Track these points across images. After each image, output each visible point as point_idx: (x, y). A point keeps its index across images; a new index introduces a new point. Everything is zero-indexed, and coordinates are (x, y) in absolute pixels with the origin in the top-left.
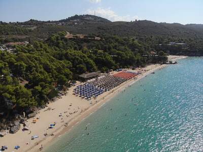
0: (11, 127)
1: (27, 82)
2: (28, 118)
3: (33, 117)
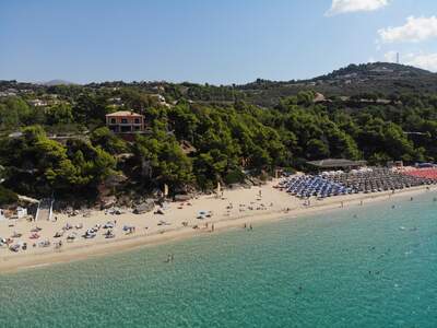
0: (138, 204)
1: (194, 150)
2: (174, 200)
3: (182, 200)
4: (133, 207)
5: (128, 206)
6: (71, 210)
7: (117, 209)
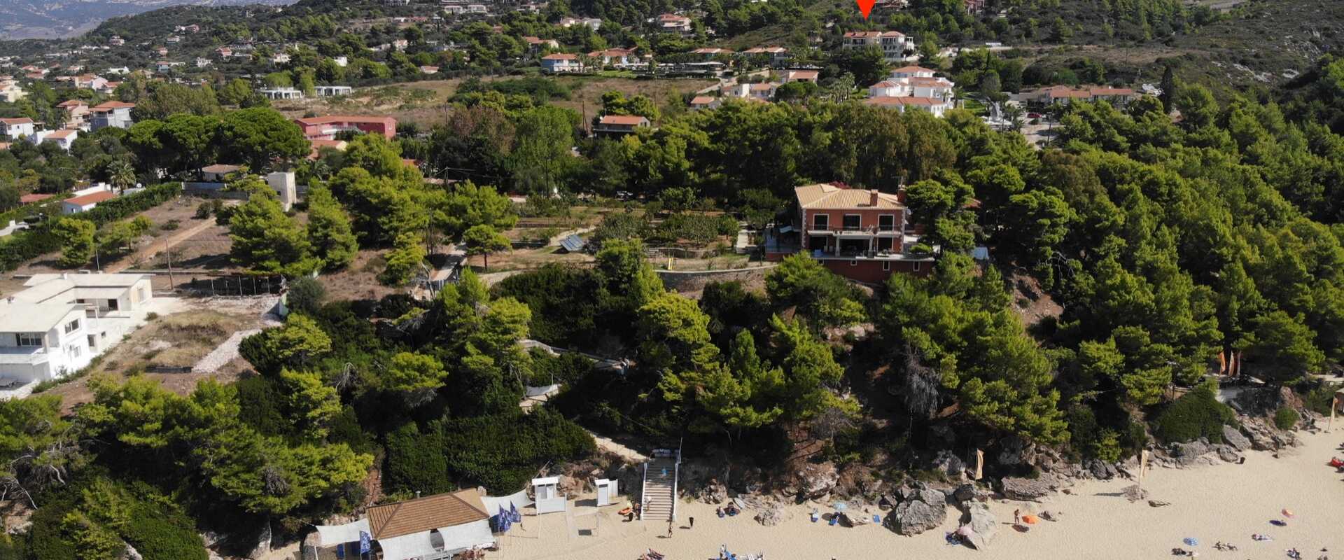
0: (900, 498)
1: (1053, 310)
2: (1000, 494)
3: (1026, 497)
4: (883, 503)
5: (869, 500)
6: (722, 493)
7: (842, 507)
